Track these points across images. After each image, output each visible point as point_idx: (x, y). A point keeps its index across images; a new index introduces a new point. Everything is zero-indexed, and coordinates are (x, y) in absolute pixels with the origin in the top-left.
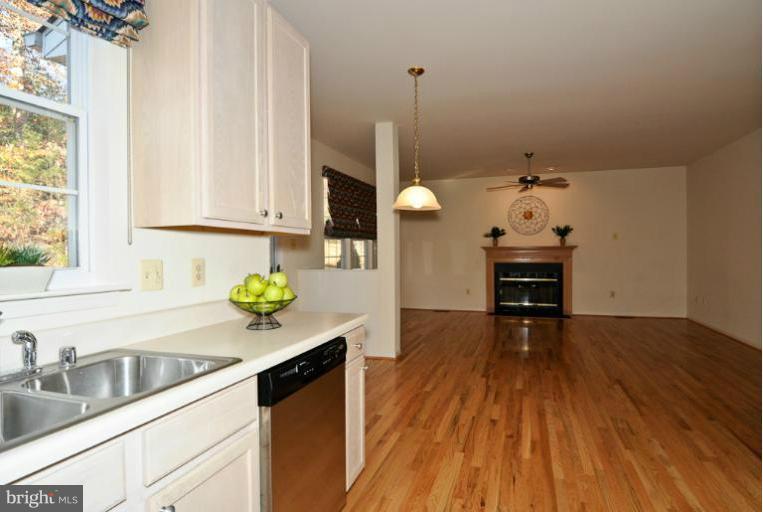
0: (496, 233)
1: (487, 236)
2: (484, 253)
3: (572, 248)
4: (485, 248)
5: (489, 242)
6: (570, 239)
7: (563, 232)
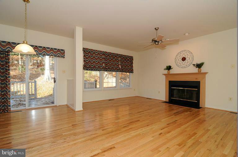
0: (169, 68)
1: (165, 69)
2: (164, 77)
3: (206, 73)
4: (165, 74)
5: (166, 72)
6: (203, 69)
7: (199, 66)
